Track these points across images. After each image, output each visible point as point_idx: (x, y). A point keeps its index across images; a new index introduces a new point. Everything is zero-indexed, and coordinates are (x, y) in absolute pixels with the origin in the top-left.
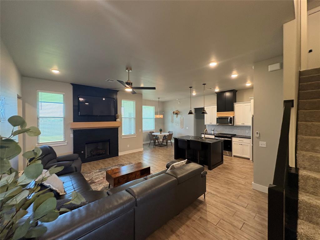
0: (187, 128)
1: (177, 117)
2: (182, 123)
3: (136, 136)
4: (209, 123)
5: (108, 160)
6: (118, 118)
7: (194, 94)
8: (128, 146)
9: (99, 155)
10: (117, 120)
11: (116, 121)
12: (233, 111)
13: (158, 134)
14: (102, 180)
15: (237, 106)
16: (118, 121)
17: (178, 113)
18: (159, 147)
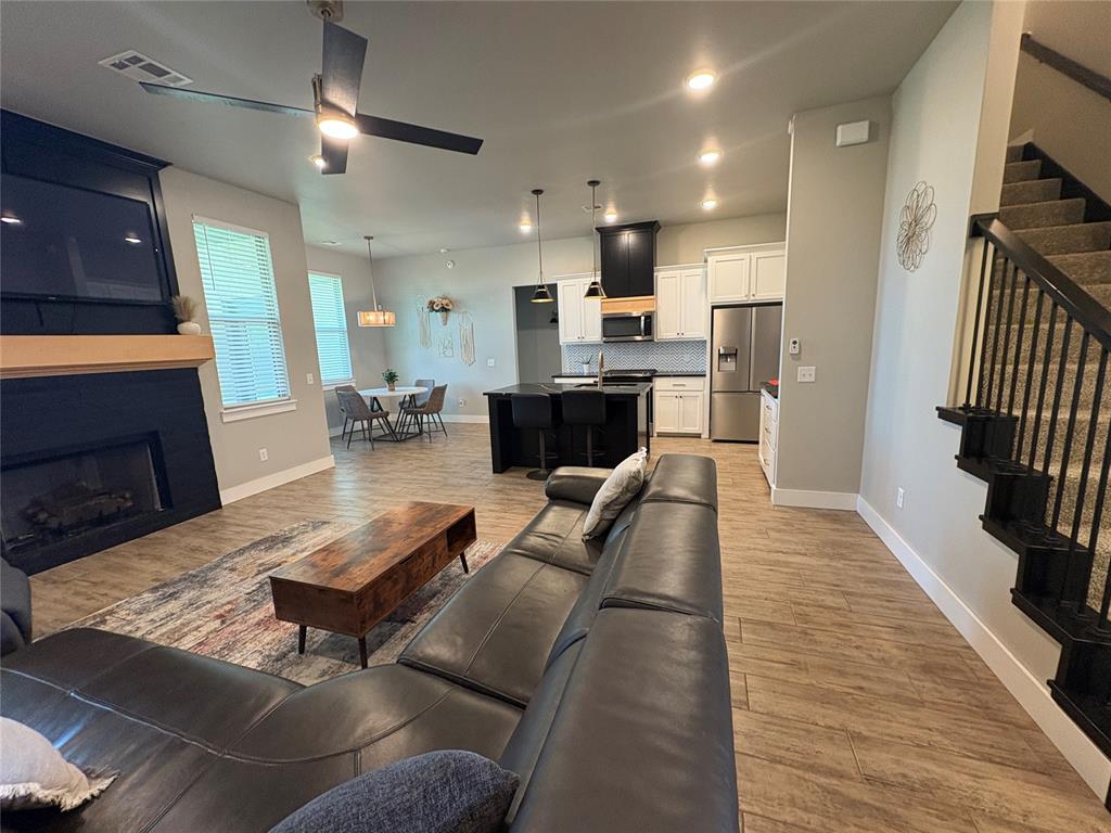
0: (491, 362)
1: (445, 324)
2: (468, 345)
3: (294, 408)
4: (573, 339)
5: (174, 536)
6: (189, 320)
7: (526, 227)
8: (264, 454)
9: (102, 520)
10: (182, 327)
11: (176, 333)
12: (652, 294)
13: (382, 392)
14: (216, 631)
15: (663, 277)
16: (193, 333)
17: (450, 307)
18: (393, 444)
